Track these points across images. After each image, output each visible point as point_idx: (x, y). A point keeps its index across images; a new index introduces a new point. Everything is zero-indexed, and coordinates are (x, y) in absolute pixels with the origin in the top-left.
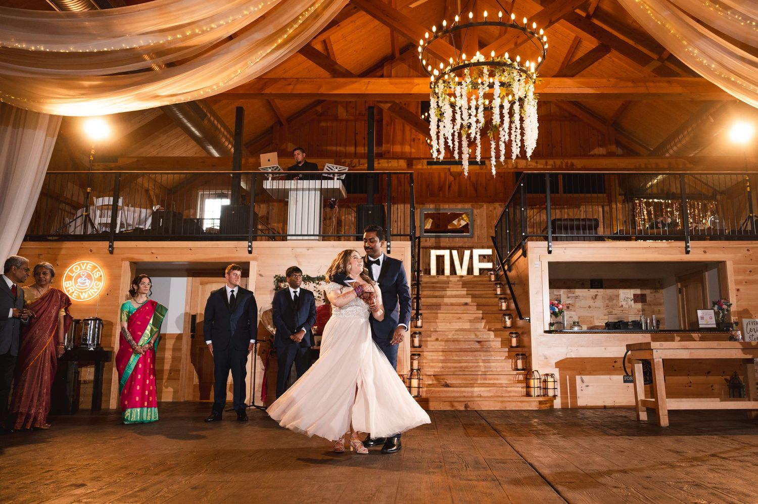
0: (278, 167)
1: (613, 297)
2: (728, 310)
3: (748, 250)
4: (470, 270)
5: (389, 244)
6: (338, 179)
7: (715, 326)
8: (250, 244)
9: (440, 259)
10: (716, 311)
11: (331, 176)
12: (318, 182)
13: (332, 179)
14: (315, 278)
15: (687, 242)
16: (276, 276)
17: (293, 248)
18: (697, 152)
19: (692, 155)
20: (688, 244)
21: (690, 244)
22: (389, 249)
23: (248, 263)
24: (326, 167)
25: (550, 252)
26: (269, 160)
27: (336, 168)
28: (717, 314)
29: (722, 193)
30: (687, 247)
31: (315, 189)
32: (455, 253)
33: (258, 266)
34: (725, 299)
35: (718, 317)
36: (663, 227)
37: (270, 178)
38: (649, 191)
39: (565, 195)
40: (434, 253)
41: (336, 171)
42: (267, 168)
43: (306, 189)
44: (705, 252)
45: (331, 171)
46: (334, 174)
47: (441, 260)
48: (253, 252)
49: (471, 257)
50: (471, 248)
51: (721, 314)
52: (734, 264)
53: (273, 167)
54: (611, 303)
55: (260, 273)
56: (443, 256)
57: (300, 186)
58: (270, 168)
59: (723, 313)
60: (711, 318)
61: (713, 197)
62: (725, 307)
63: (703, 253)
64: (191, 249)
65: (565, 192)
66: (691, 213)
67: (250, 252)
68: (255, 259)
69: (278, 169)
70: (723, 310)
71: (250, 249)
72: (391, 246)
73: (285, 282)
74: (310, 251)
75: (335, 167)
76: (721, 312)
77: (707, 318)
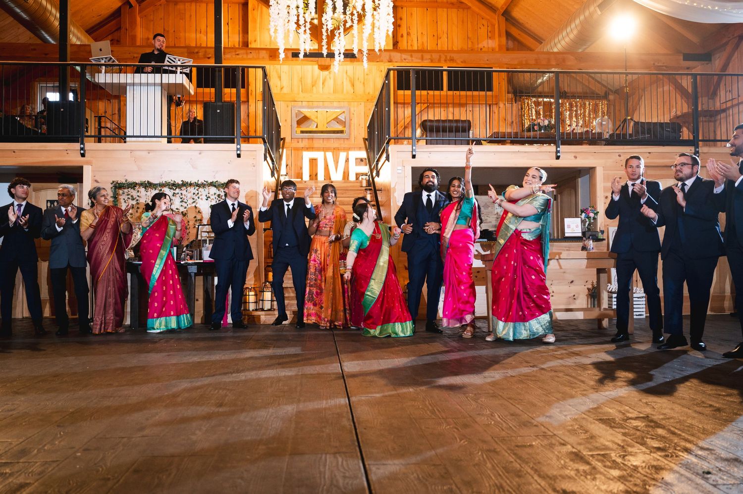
0: (111, 58)
1: (488, 204)
2: (594, 219)
3: (620, 156)
4: (346, 175)
5: (238, 147)
6: (181, 73)
7: (580, 235)
8: (82, 146)
9: (313, 162)
10: (583, 218)
11: (174, 69)
12: (158, 76)
13: (175, 72)
14: (157, 184)
15: (557, 147)
16: (113, 182)
17: (132, 151)
18: (585, 47)
19: (580, 50)
20: (558, 149)
21: (562, 148)
22: (239, 152)
23: (81, 168)
24: (167, 59)
25: (414, 157)
26: (101, 50)
27: (179, 60)
28: (583, 222)
29: (616, 92)
30: (557, 152)
31: (155, 84)
32: (329, 155)
33: (93, 171)
34: (593, 207)
35: (585, 225)
36: (540, 130)
37: (103, 71)
38: (540, 89)
39: (450, 93)
40: (307, 156)
41: (179, 63)
42: (99, 59)
43: (144, 84)
44: (576, 157)
45: (173, 64)
46: (176, 67)
47: (314, 164)
48: (86, 155)
49: (347, 160)
50: (347, 149)
51: (588, 223)
52: (604, 170)
53: (106, 58)
54: (487, 210)
55: (96, 178)
56: (316, 160)
57: (137, 80)
58: (102, 59)
59: (590, 220)
60: (577, 227)
61: (605, 97)
62: (592, 215)
63: (573, 158)
64: (14, 152)
65: (450, 89)
66: (581, 114)
67: (83, 155)
68: (89, 163)
69: (112, 61)
70: (589, 218)
71: (82, 152)
72: (242, 149)
73: (124, 189)
74: (150, 154)
75: (177, 59)
76: (587, 220)
77: (573, 226)
